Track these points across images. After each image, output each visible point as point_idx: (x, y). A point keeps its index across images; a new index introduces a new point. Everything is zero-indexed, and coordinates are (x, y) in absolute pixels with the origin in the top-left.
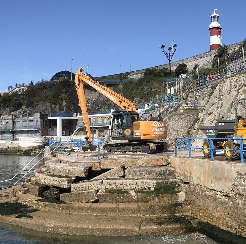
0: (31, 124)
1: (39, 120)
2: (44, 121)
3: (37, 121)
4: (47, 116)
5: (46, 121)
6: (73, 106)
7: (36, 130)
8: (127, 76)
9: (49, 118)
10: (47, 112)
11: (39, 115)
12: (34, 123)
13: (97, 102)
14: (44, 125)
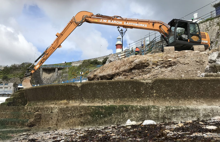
0: (6, 90)
1: (12, 88)
2: (15, 88)
3: (11, 88)
4: (17, 85)
5: (17, 88)
6: (35, 80)
7: (9, 94)
8: (71, 64)
9: (19, 87)
10: (17, 83)
11: (12, 84)
12: (8, 89)
13: (50, 79)
14: (15, 90)
